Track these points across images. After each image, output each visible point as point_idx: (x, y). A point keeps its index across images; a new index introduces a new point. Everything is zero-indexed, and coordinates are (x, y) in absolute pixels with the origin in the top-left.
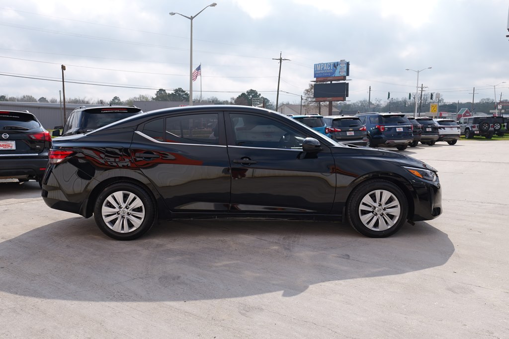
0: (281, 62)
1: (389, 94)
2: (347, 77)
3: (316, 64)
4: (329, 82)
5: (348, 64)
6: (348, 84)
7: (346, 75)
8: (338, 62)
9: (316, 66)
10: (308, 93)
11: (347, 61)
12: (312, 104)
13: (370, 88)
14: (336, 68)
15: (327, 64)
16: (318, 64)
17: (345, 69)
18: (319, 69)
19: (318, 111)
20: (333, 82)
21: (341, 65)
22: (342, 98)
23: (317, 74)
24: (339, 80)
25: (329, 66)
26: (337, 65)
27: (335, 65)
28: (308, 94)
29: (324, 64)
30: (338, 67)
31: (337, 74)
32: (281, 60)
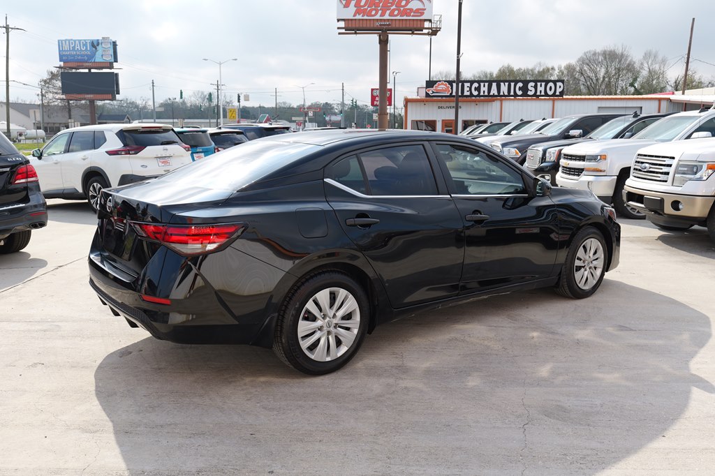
0: (8, 32)
1: (181, 93)
2: (115, 64)
3: (62, 41)
4: (87, 71)
5: (115, 44)
6: (117, 75)
7: (113, 61)
8: (98, 40)
9: (60, 43)
10: (47, 85)
11: (114, 40)
12: (56, 103)
13: (153, 83)
14: (96, 49)
15: (80, 41)
16: (65, 41)
17: (111, 52)
18: (66, 47)
19: (67, 115)
20: (93, 71)
21: (103, 46)
22: (110, 96)
23: (64, 55)
24: (102, 68)
25: (84, 45)
26: (98, 45)
27: (95, 45)
28: (48, 87)
29: (75, 41)
30: (99, 48)
31: (98, 59)
32: (7, 28)
